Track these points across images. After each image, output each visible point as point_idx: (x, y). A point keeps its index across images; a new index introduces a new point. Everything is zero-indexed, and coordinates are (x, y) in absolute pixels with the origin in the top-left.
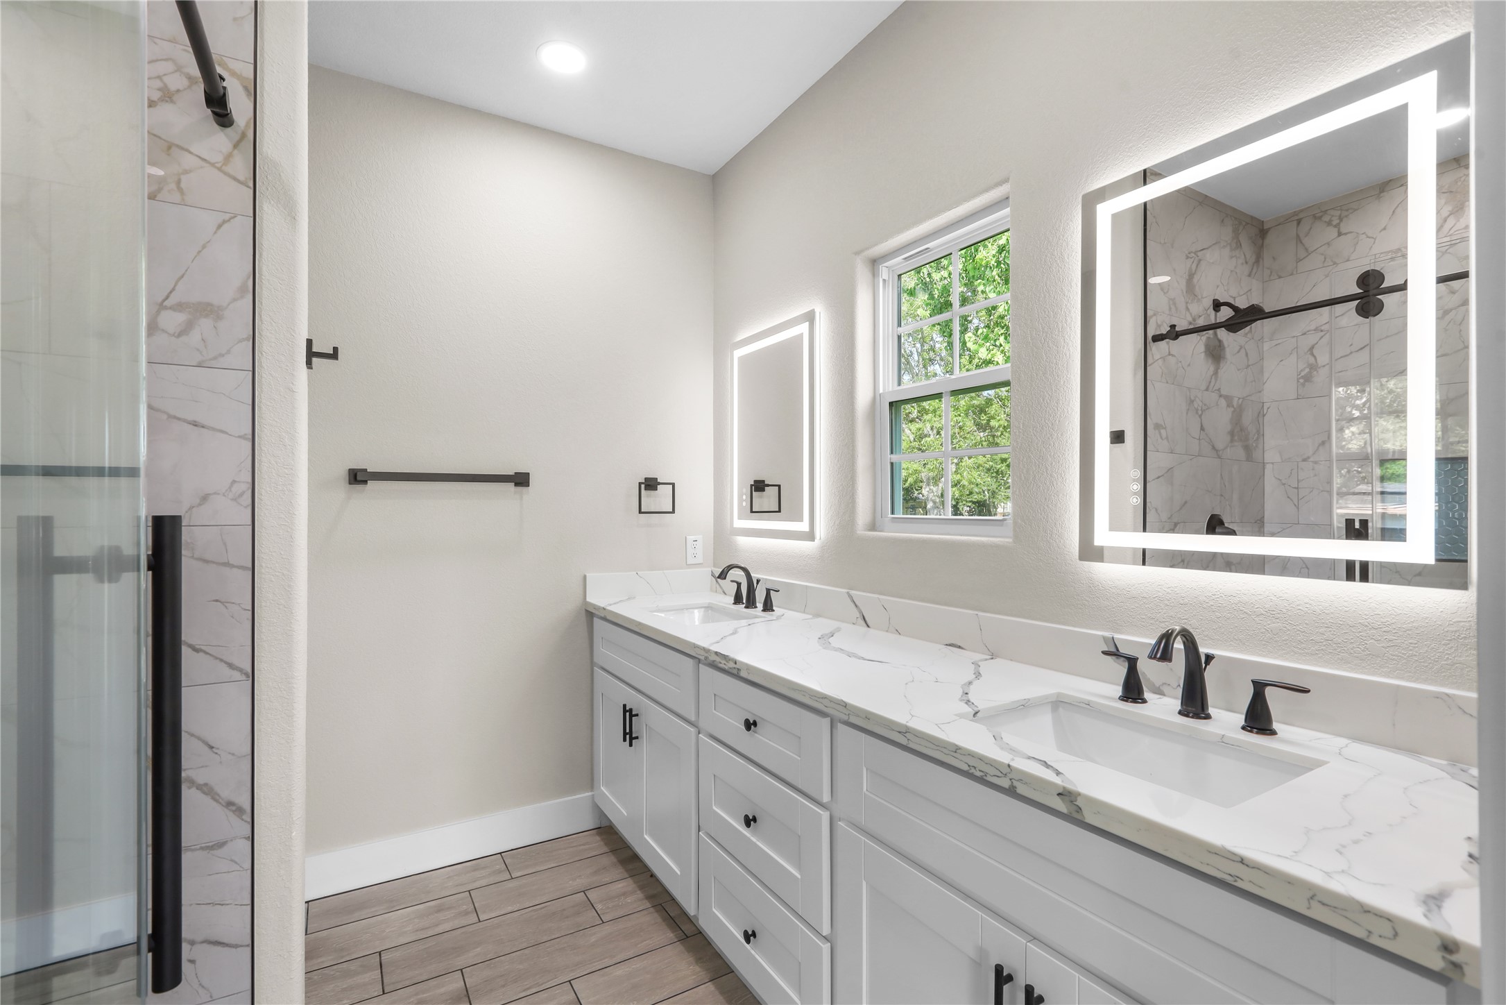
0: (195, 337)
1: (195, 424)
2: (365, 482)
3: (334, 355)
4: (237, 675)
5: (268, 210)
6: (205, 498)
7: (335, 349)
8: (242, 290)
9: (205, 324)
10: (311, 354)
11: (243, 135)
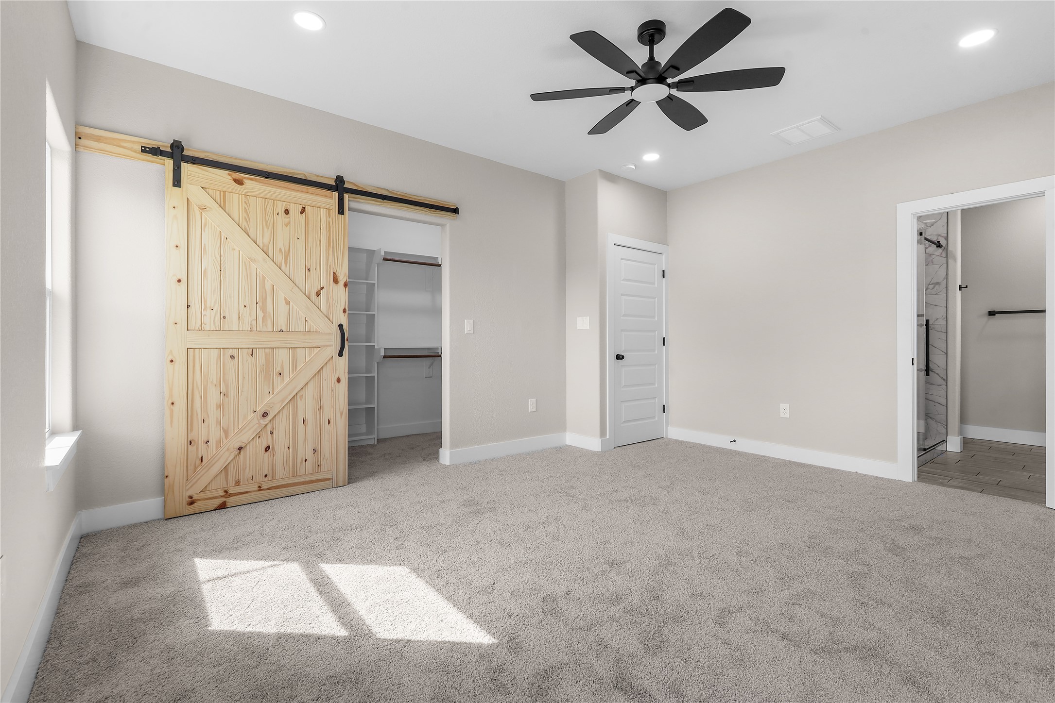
0: (935, 289)
1: (935, 305)
2: (995, 315)
3: (967, 287)
4: (944, 353)
5: (950, 261)
6: (937, 319)
7: (967, 286)
8: (944, 279)
9: (937, 286)
10: (960, 288)
11: (945, 248)
